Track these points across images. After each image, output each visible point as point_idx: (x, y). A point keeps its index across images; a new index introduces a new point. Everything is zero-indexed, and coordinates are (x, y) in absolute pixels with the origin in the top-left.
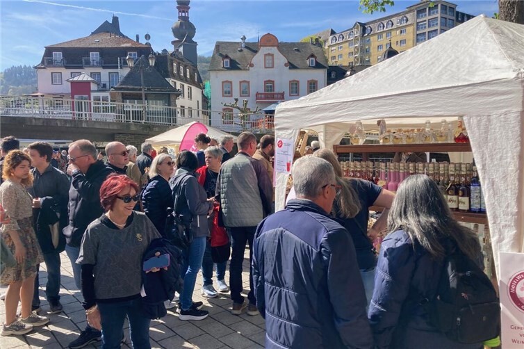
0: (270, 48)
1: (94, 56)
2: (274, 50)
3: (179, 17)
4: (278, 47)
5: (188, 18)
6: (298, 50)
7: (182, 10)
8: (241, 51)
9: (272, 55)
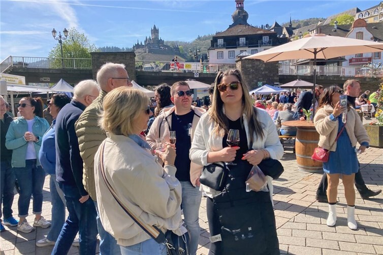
0: (360, 28)
1: (242, 40)
2: (364, 30)
3: (237, 8)
4: (366, 27)
5: (243, 7)
6: (376, 28)
7: (239, 2)
8: (335, 31)
9: (362, 33)
